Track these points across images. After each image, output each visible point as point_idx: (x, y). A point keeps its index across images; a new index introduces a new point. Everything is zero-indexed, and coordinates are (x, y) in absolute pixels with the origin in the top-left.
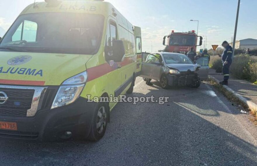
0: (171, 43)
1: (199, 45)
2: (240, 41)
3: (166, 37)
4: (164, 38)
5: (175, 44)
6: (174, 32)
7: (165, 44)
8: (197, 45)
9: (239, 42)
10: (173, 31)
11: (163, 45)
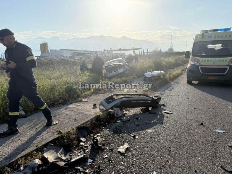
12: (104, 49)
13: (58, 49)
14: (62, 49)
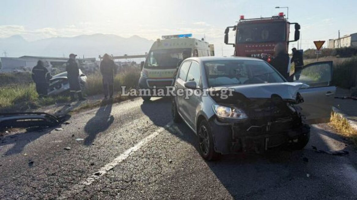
0: (240, 39)
1: (294, 39)
2: (351, 35)
3: (231, 29)
4: (227, 31)
5: (246, 40)
6: (245, 18)
7: (229, 42)
8: (290, 40)
9: (350, 37)
10: (242, 18)
11: (225, 44)
12: (100, 56)
13: (18, 57)
14: (25, 57)
